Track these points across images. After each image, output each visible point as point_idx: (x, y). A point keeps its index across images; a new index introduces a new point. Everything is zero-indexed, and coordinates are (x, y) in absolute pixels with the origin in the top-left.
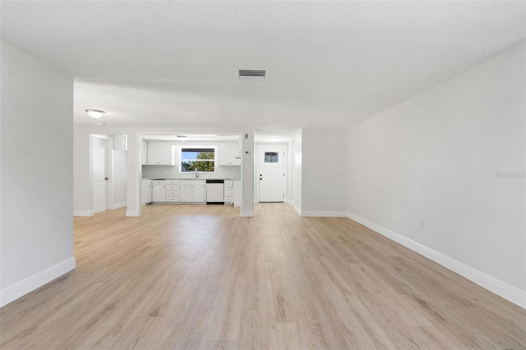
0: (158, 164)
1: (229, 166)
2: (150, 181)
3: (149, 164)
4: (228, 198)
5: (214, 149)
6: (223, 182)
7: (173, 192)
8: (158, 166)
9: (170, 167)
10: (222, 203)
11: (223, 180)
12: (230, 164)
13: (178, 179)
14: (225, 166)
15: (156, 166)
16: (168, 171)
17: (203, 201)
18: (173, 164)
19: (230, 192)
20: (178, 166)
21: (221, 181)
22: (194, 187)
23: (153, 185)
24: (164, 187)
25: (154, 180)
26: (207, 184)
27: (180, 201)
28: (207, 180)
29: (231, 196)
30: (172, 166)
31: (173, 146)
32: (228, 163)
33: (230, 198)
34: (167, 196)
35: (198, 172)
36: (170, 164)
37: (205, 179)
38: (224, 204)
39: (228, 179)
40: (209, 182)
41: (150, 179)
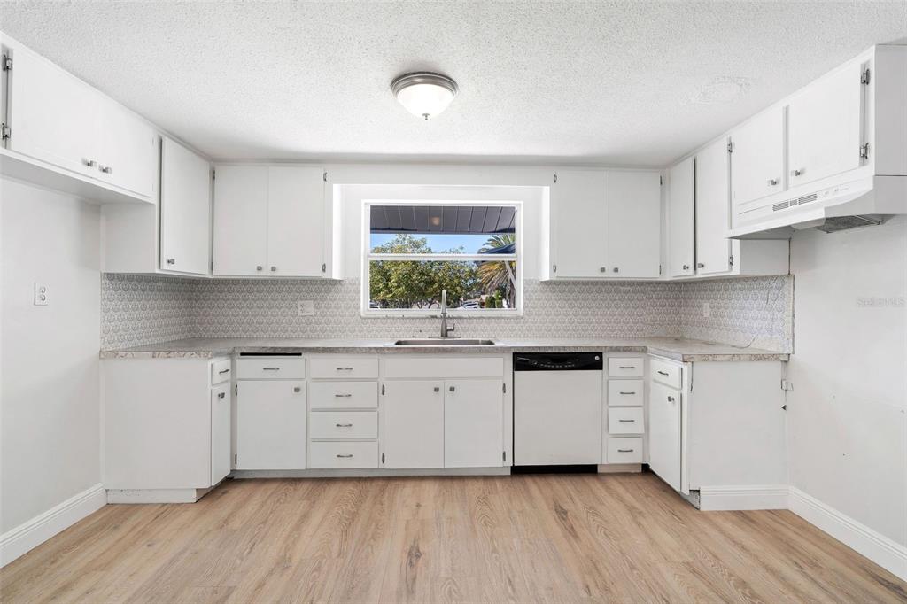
0: (266, 273)
1: (604, 283)
2: (222, 363)
3: (222, 271)
4: (626, 444)
5: (510, 212)
6: (598, 365)
7: (343, 418)
8: (265, 282)
9: (319, 287)
10: (590, 470)
11: (600, 354)
12: (610, 275)
13: (369, 351)
14: (585, 283)
15: (255, 282)
16: (309, 308)
17: (498, 462)
18: (336, 276)
19: (637, 414)
20: (356, 283)
21: (589, 361)
22: (452, 389)
23: (239, 383)
24: (297, 390)
25: (242, 354)
26: (520, 374)
27: (381, 466)
28: (515, 355)
29: (645, 436)
30: (334, 283)
31: (336, 188)
32: (603, 270)
33: (635, 444)
34: (314, 440)
35: (451, 312)
36: (325, 276)
37: (503, 350)
38: (599, 471)
39: (617, 350)
40: (525, 361)
41: (218, 355)
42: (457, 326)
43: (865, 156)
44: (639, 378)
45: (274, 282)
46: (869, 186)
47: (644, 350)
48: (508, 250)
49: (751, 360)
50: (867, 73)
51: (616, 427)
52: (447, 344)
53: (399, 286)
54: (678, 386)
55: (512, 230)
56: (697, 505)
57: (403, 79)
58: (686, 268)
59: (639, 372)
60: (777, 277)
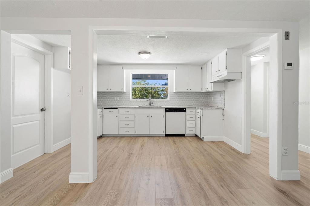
0: (109, 90)
1: (187, 93)
2: (101, 110)
4: (191, 129)
6: (185, 111)
7: (127, 123)
9: (121, 94)
10: (183, 135)
11: (185, 109)
12: (189, 91)
13: (133, 108)
14: (182, 93)
15: (107, 92)
16: (118, 99)
17: (162, 133)
19: (194, 122)
20: (129, 93)
21: (183, 110)
22: (151, 116)
23: (104, 115)
24: (117, 116)
25: (104, 108)
26: (167, 113)
27: (136, 134)
28: (166, 109)
29: (195, 127)
30: (124, 92)
31: (125, 70)
32: (187, 89)
33: (193, 129)
34: (120, 128)
35: (152, 100)
36: (122, 91)
37: (163, 108)
38: (185, 136)
39: (189, 108)
40: (168, 110)
41: (100, 108)
42: (153, 103)
43: (226, 69)
44: (194, 114)
45: (110, 92)
46: (226, 74)
47: (195, 108)
48: (166, 84)
49: (215, 109)
50: (227, 53)
51: (189, 125)
52: (151, 106)
53: (139, 94)
54: (200, 115)
55: (167, 79)
56: (203, 140)
57: (140, 53)
58: (205, 89)
59: (194, 113)
60: (222, 91)
